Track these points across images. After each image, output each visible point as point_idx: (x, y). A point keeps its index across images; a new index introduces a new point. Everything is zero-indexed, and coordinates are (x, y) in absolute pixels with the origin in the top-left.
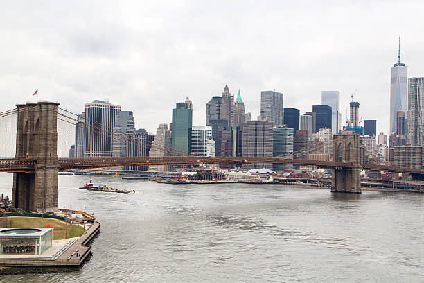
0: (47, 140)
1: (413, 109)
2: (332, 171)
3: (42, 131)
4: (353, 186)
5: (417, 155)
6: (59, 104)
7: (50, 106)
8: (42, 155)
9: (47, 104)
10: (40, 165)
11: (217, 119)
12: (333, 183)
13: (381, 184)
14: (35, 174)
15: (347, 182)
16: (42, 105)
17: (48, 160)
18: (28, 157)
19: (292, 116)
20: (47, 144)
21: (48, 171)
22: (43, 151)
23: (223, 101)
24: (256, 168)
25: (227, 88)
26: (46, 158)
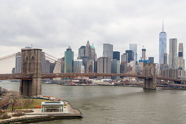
0: (37, 66)
1: (171, 53)
2: (144, 80)
3: (36, 62)
4: (153, 86)
5: (175, 73)
6: (42, 50)
7: (39, 51)
8: (35, 72)
9: (38, 50)
10: (35, 76)
11: (84, 56)
12: (144, 85)
13: (163, 85)
14: (32, 80)
15: (150, 85)
16: (36, 50)
17: (38, 74)
18: (28, 73)
19: (116, 55)
20: (37, 67)
21: (38, 79)
22: (36, 70)
23: (87, 48)
24: (103, 78)
25: (88, 42)
26: (37, 73)
